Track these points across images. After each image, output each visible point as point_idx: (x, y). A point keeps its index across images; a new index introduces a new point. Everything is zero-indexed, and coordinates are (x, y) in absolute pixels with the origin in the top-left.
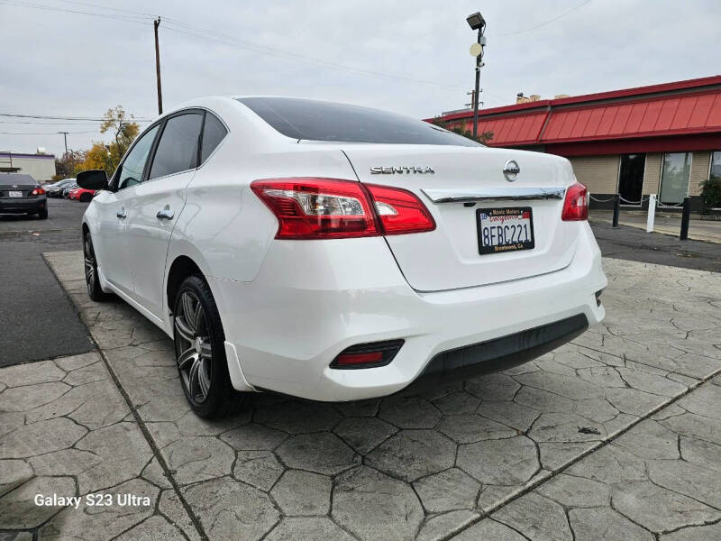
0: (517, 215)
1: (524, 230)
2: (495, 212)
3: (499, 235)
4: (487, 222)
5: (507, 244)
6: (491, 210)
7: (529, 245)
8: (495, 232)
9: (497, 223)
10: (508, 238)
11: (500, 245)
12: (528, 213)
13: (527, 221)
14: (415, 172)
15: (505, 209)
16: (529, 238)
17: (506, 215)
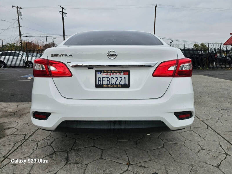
0: (120, 73)
1: (123, 79)
2: (105, 72)
3: (107, 81)
5: (112, 85)
6: (103, 71)
7: (127, 86)
8: (105, 79)
9: (107, 76)
10: (113, 82)
11: (107, 84)
12: (127, 72)
13: (126, 76)
14: (65, 56)
15: (111, 71)
16: (127, 83)
17: (112, 73)
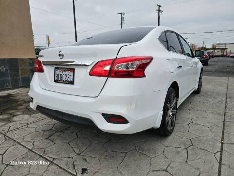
0: (68, 71)
1: (70, 77)
2: (60, 69)
3: (61, 77)
4: (57, 72)
5: (63, 81)
7: (72, 83)
8: (59, 76)
9: (61, 73)
10: (64, 78)
11: (61, 80)
12: (73, 70)
13: (72, 74)
15: (63, 68)
16: (72, 80)
17: (64, 70)
